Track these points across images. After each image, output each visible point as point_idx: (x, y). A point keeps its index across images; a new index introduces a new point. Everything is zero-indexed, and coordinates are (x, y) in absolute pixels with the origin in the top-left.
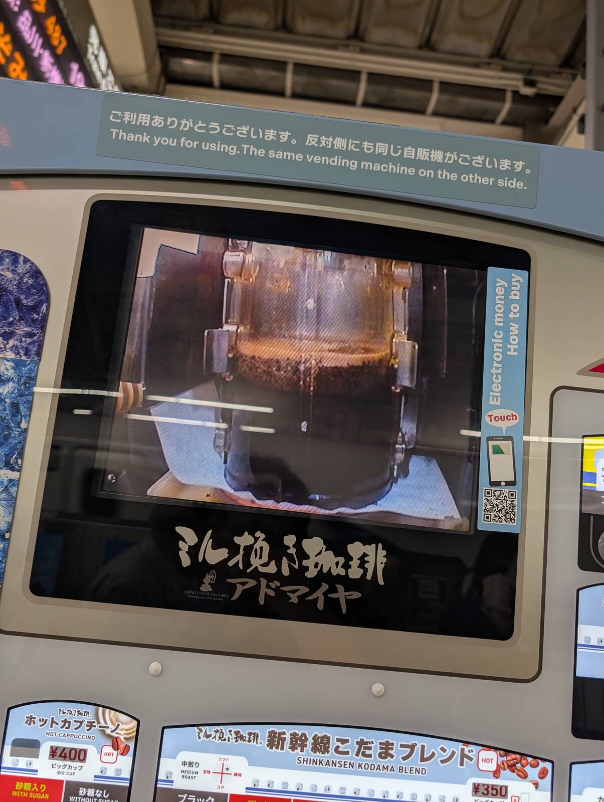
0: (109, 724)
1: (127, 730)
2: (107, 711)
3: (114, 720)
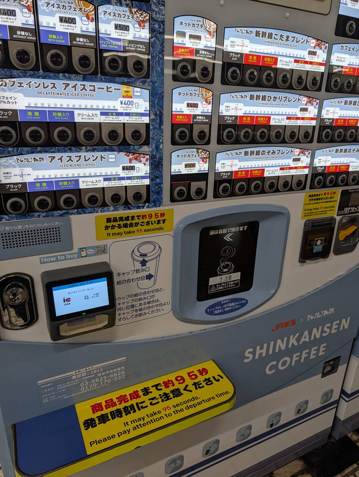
0: (208, 26)
1: (213, 28)
2: (207, 20)
3: (209, 24)
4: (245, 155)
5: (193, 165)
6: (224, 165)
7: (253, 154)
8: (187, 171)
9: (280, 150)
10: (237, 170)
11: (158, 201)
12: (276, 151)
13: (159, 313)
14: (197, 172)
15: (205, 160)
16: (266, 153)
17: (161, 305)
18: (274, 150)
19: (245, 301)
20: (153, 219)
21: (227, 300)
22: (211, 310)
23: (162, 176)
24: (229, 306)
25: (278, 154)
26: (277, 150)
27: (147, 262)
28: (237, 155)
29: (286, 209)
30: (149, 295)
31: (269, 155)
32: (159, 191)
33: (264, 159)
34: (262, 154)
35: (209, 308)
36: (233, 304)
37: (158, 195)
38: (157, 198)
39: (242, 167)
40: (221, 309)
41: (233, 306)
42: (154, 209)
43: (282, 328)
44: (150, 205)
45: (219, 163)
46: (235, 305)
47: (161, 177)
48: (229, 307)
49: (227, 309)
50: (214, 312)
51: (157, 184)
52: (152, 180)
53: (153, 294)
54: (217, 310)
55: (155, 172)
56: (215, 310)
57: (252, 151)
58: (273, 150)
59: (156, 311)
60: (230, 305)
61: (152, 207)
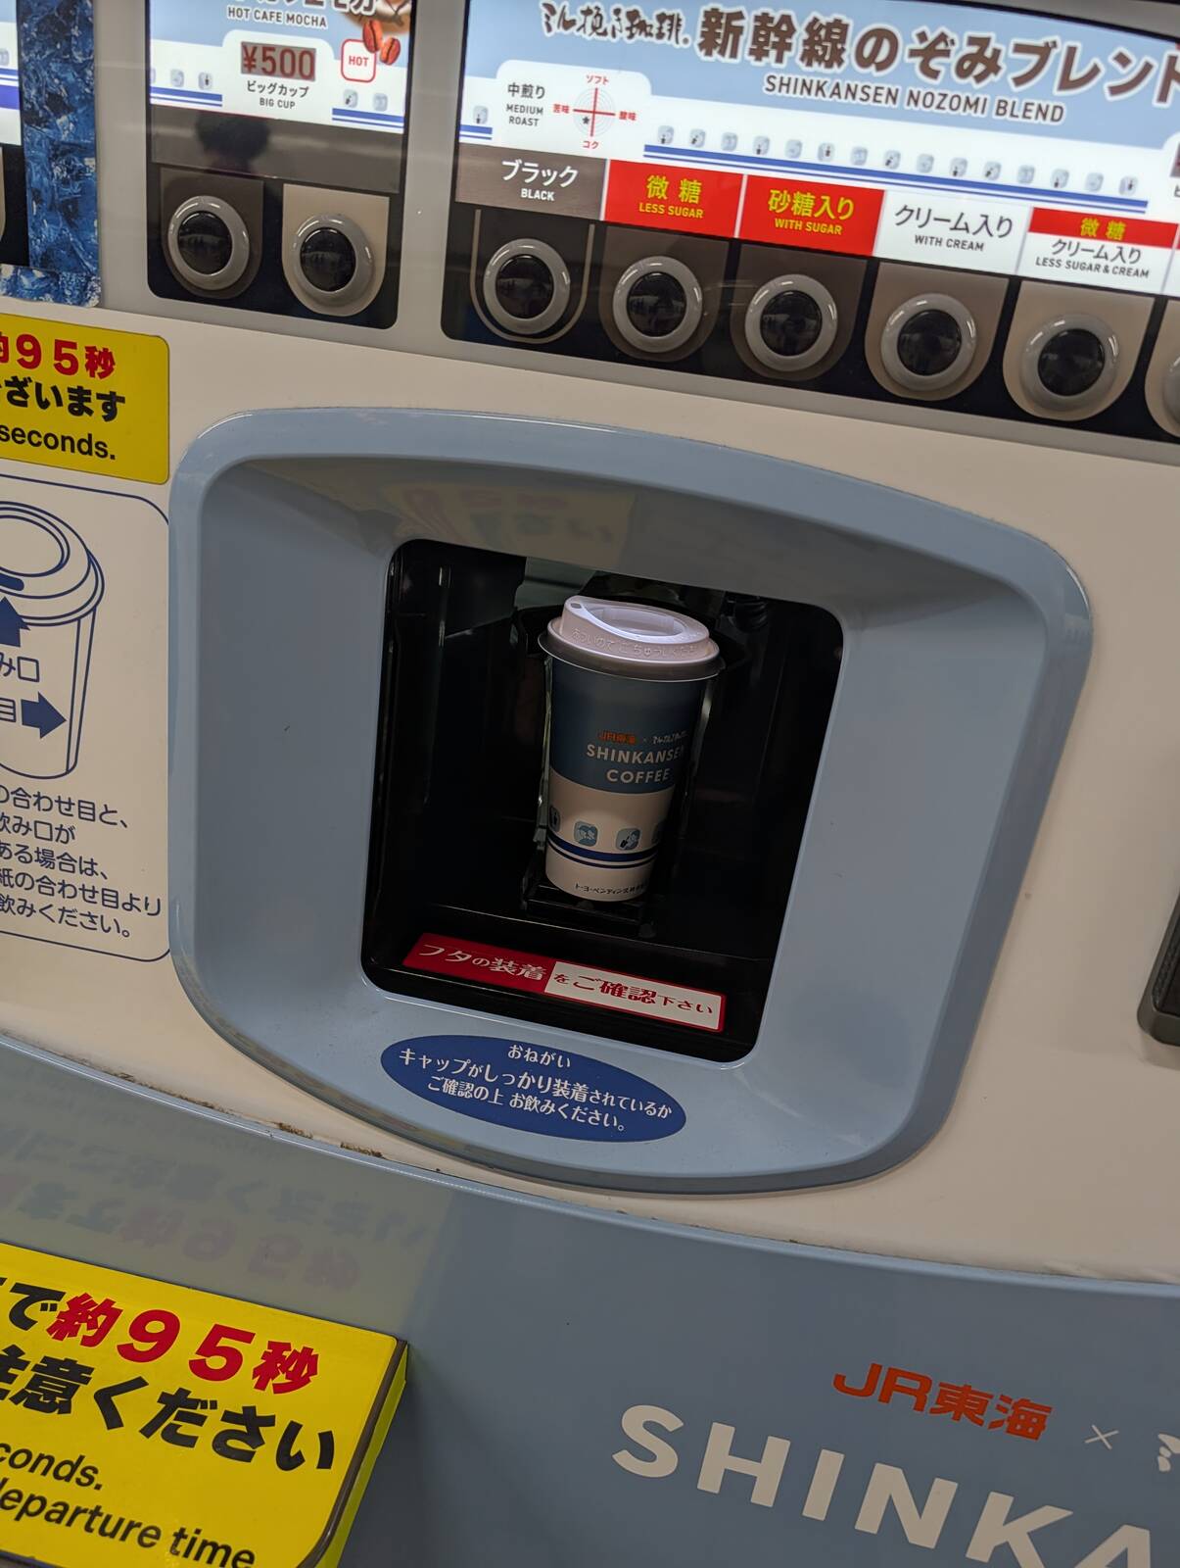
4: (708, 45)
5: (298, 64)
6: (533, 102)
7: (783, 47)
8: (257, 96)
9: (1044, 52)
10: (638, 156)
11: (72, 262)
12: (1007, 54)
13: (96, 939)
14: (326, 119)
15: (385, 40)
16: (903, 51)
17: (110, 898)
18: (983, 43)
19: (665, 1111)
20: (46, 374)
21: (551, 1051)
22: (425, 1061)
23: (89, 101)
24: (549, 1095)
25: (1019, 81)
26: (1019, 48)
27: (25, 626)
28: (639, 37)
29: (1054, 562)
30: (44, 816)
31: (934, 74)
32: (74, 201)
33: (884, 104)
34: (864, 62)
35: (419, 1045)
36: (580, 1092)
37: (71, 224)
38: (62, 243)
39: (681, 141)
40: (492, 1087)
41: (573, 1103)
42: (47, 310)
43: (919, 1407)
44: (25, 281)
45: (493, 75)
46: (589, 1106)
47: (83, 103)
48: (543, 1099)
49: (531, 1103)
50: (440, 1084)
51: (60, 151)
52: (28, 119)
53: (67, 822)
54: (463, 1077)
55: (47, 67)
56: (448, 1074)
57: (777, 16)
58: (972, 41)
59: (86, 921)
60: (561, 1089)
61: (37, 295)
